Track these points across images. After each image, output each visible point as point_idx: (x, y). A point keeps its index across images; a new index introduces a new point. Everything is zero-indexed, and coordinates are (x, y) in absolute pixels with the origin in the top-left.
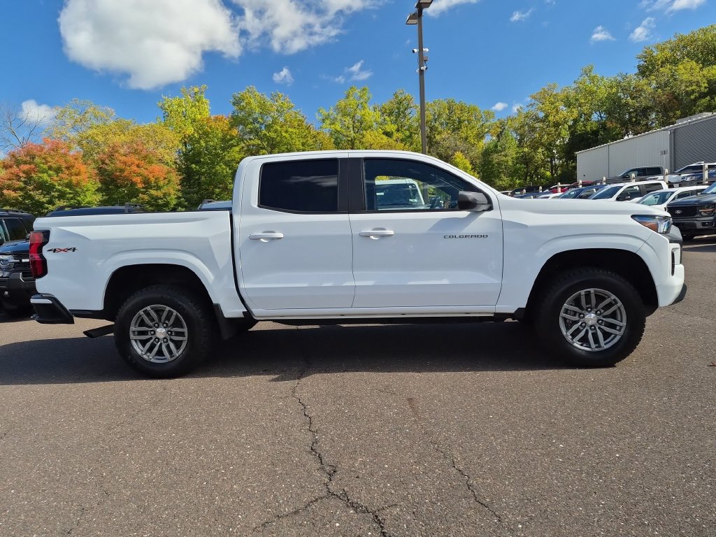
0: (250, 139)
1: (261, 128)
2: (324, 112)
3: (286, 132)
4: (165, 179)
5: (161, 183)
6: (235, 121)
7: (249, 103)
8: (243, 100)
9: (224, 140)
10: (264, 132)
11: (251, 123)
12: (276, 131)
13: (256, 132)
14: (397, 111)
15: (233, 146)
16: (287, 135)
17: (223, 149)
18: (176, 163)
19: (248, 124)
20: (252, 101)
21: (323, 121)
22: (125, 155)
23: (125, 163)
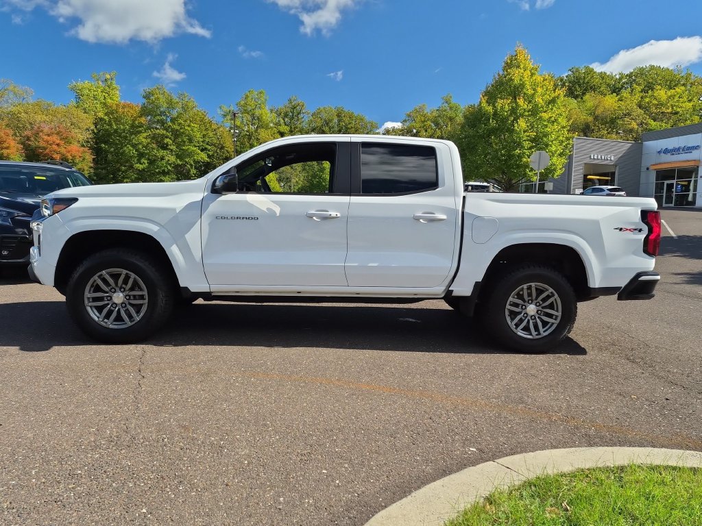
0: (157, 129)
1: (167, 120)
2: (226, 109)
3: (189, 126)
4: (80, 157)
5: (77, 161)
6: (144, 112)
7: (158, 98)
8: (153, 95)
9: (132, 126)
10: (170, 124)
11: (159, 115)
12: (180, 124)
13: (162, 123)
14: (291, 114)
15: (140, 132)
16: (189, 129)
17: (132, 134)
18: (88, 142)
19: (156, 115)
20: (161, 96)
21: (225, 116)
22: (49, 135)
23: (47, 142)
